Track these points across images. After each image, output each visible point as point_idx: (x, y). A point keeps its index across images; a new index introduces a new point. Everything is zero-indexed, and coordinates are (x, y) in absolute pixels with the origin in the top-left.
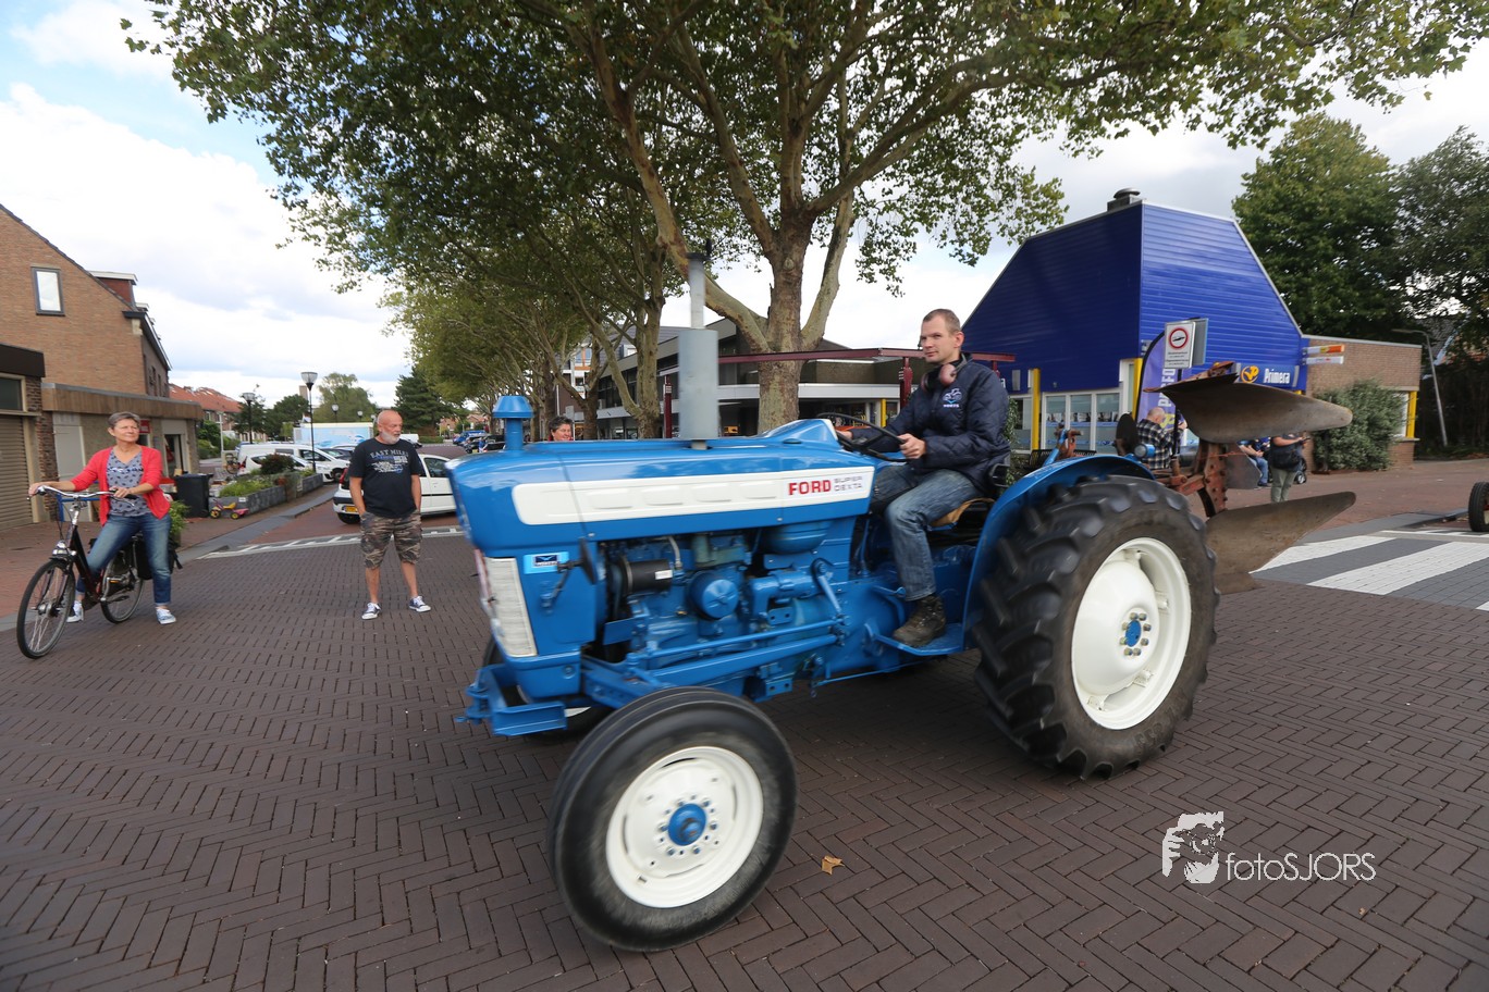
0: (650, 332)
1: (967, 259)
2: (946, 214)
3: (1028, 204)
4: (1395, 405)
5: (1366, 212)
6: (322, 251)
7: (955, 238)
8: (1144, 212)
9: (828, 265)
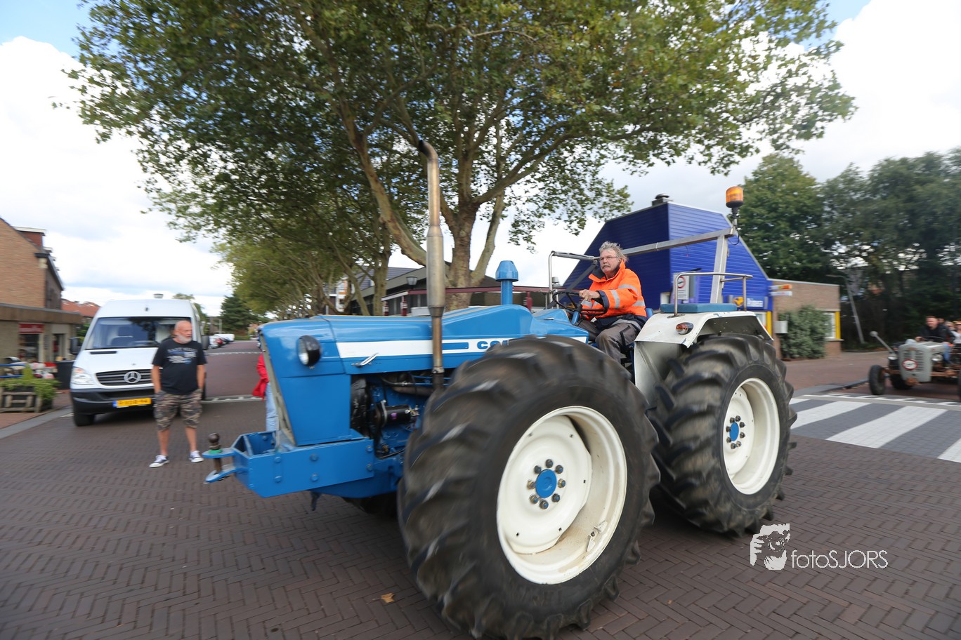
0: (381, 273)
1: (574, 232)
2: (561, 206)
3: (610, 200)
4: (825, 319)
5: (805, 208)
6: (172, 218)
7: (567, 219)
8: (670, 208)
9: (489, 234)
